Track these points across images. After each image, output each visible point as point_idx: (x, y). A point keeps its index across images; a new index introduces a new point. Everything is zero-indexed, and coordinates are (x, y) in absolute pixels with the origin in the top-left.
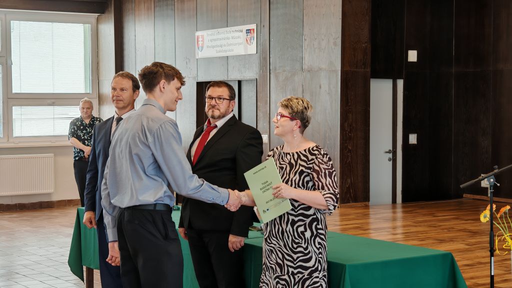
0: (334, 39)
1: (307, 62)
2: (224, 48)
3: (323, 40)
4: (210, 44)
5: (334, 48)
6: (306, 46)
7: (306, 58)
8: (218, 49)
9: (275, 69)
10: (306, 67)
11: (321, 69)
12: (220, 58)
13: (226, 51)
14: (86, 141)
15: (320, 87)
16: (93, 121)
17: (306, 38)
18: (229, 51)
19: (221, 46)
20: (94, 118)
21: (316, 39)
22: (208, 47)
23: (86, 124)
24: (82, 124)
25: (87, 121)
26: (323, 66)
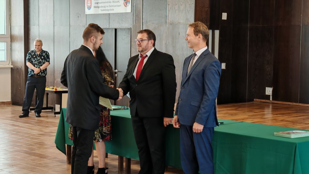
0: (190, 5)
1: (170, 18)
2: (107, 8)
3: (181, 5)
4: (96, 5)
5: (190, 10)
6: (169, 9)
7: (169, 16)
8: (103, 9)
9: (147, 22)
10: (169, 21)
11: (179, 23)
12: (103, 14)
13: (108, 10)
14: (36, 65)
15: (179, 34)
16: (42, 53)
17: (169, 3)
18: (111, 10)
19: (105, 7)
20: (43, 51)
21: (176, 4)
22: (95, 7)
23: (37, 55)
24: (35, 54)
25: (38, 53)
26: (182, 21)
